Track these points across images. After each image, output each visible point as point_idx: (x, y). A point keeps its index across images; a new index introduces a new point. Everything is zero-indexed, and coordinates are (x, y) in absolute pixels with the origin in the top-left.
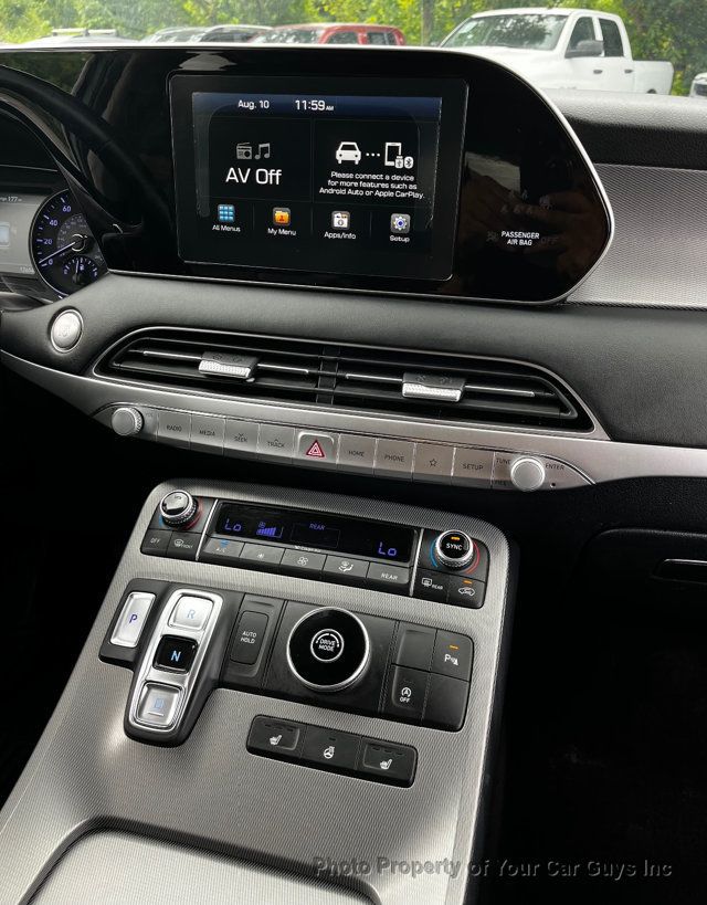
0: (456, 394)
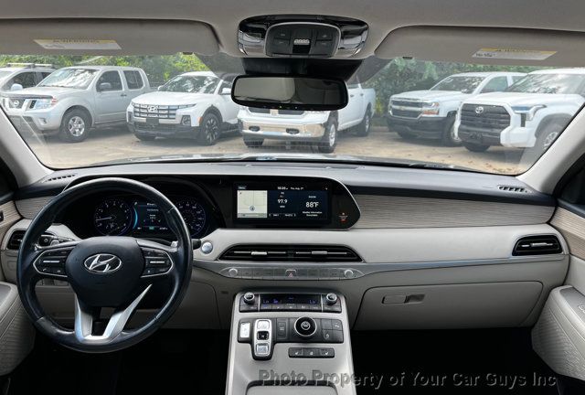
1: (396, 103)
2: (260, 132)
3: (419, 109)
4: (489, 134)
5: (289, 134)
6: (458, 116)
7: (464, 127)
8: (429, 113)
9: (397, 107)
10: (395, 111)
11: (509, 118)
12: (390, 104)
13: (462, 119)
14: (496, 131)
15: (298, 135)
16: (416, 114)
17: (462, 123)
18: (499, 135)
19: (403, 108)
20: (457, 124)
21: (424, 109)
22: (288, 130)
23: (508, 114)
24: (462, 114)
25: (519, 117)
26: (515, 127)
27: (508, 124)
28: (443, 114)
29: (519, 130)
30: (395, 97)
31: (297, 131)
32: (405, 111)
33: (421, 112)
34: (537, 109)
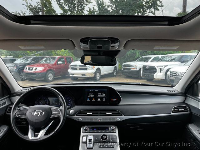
0: (111, 113)
1: (124, 66)
2: (74, 76)
3: (130, 68)
4: (151, 75)
5: (82, 76)
6: (142, 69)
7: (143, 73)
8: (133, 69)
9: (124, 67)
10: (123, 68)
11: (156, 70)
12: (122, 66)
13: (143, 70)
14: (153, 74)
15: (85, 76)
16: (130, 69)
17: (143, 72)
18: (154, 75)
19: (126, 67)
20: (142, 72)
21: (132, 67)
22: (82, 75)
23: (155, 68)
24: (143, 69)
25: (159, 69)
26: (158, 72)
27: (156, 72)
28: (138, 69)
29: (160, 74)
30: (124, 64)
31: (85, 75)
32: (126, 68)
33: (131, 69)
34: (165, 67)
